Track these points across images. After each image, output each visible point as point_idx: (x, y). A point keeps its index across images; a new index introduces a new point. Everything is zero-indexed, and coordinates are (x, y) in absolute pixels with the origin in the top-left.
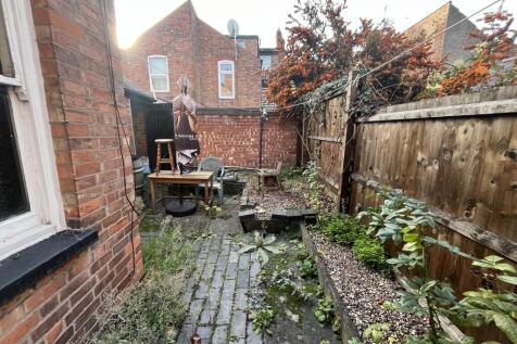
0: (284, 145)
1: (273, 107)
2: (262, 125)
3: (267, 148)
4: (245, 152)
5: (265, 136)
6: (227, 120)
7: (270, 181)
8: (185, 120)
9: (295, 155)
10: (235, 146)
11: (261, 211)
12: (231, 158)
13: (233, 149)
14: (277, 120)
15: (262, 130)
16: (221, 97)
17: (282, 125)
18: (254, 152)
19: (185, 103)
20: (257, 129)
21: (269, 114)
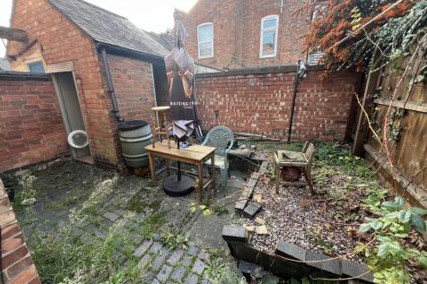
0: (328, 111)
1: (316, 58)
2: (297, 84)
3: (302, 114)
4: (270, 119)
5: (300, 99)
6: (252, 81)
7: (291, 174)
8: (178, 82)
9: (344, 126)
10: (259, 112)
11: (262, 230)
12: (254, 125)
13: (257, 115)
14: (321, 77)
15: (296, 91)
16: (261, 56)
17: (329, 83)
18: (283, 120)
19: (176, 60)
20: (290, 90)
21: (309, 69)
